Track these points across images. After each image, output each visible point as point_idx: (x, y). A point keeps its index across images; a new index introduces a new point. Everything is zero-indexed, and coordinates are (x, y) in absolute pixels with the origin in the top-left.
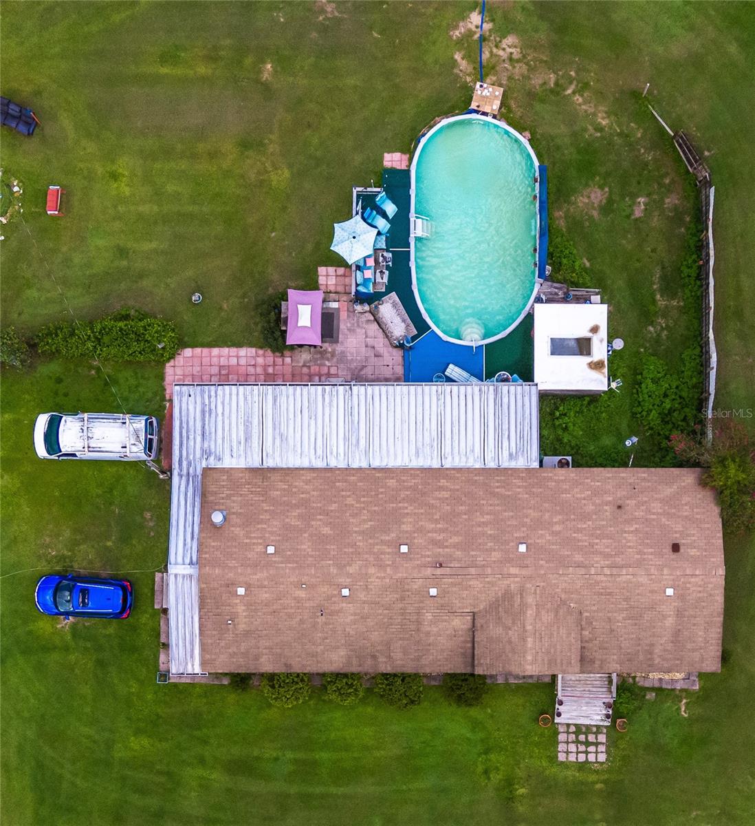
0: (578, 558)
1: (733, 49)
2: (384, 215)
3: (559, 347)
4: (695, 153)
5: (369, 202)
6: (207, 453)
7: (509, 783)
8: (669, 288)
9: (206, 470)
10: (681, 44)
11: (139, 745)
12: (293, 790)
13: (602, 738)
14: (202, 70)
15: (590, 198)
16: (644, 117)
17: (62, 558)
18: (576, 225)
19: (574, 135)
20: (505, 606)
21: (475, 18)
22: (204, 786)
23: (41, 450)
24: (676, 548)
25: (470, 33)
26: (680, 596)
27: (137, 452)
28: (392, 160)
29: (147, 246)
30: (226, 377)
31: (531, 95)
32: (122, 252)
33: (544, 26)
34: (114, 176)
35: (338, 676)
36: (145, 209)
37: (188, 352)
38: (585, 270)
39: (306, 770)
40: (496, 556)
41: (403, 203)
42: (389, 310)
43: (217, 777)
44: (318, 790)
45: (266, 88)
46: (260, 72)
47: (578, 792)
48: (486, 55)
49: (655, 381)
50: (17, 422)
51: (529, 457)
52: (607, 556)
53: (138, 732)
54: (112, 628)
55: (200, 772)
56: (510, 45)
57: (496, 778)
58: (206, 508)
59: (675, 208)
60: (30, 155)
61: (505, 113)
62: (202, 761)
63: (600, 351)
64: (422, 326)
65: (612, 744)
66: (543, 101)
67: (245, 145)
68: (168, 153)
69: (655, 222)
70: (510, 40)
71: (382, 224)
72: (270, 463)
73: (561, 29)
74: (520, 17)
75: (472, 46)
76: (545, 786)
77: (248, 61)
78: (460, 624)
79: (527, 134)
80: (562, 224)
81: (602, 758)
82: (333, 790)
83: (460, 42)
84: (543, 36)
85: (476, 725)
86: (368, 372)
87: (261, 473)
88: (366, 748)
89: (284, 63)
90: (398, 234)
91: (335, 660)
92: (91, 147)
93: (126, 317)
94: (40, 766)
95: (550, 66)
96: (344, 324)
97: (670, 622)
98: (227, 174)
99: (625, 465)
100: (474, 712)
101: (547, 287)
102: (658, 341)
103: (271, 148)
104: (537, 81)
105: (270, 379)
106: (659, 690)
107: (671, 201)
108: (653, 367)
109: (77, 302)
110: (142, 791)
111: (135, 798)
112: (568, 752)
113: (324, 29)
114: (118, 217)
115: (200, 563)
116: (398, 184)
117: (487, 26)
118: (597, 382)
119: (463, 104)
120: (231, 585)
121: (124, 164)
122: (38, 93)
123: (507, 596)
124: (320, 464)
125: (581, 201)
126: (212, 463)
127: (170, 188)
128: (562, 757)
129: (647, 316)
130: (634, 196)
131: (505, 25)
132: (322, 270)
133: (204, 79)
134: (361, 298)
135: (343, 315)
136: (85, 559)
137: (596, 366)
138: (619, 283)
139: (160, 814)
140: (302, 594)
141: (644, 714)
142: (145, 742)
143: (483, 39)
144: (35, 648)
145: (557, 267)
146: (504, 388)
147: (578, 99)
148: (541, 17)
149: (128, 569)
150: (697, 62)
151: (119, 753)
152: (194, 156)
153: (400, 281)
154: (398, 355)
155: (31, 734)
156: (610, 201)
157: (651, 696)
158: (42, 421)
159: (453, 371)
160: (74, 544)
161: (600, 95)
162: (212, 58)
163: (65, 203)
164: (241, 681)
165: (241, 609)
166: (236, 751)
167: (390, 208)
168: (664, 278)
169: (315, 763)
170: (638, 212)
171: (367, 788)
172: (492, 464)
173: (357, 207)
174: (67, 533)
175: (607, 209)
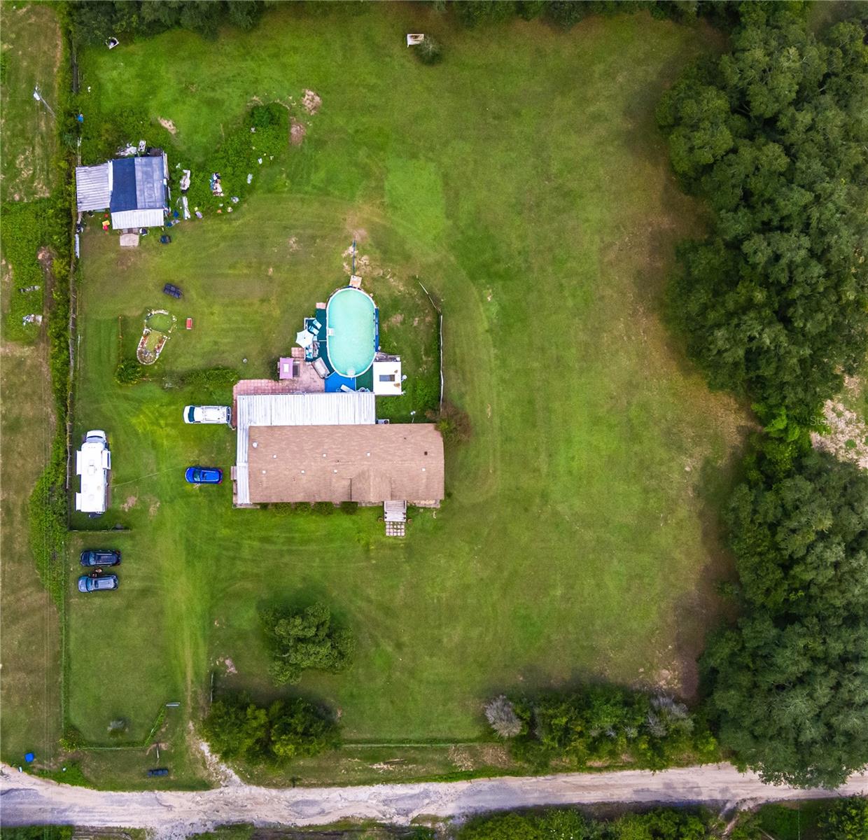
0: (390, 457)
1: (452, 258)
2: (316, 328)
3: (383, 378)
4: (437, 301)
5: (310, 323)
6: (250, 421)
7: (368, 544)
8: (427, 354)
9: (250, 427)
10: (432, 258)
11: (224, 532)
12: (285, 548)
13: (403, 527)
14: (245, 271)
15: (397, 319)
16: (418, 287)
17: (195, 461)
18: (391, 329)
19: (390, 295)
20: (362, 475)
21: (351, 249)
22: (251, 547)
23: (187, 420)
24: (426, 453)
25: (349, 255)
26: (428, 471)
27: (224, 420)
28: (320, 305)
29: (226, 341)
30: (257, 392)
31: (374, 279)
32: (216, 343)
33: (378, 251)
34: (212, 314)
35: (301, 503)
36: (224, 326)
37: (242, 381)
38: (395, 347)
39: (290, 541)
40: (359, 457)
41: (324, 323)
42: (319, 364)
43: (256, 544)
44: (294, 548)
45: (270, 279)
46: (268, 272)
47: (393, 547)
48: (355, 264)
49: (422, 390)
50: (177, 409)
51: (371, 420)
52: (400, 457)
53: (226, 527)
54: (215, 487)
55: (249, 542)
56: (365, 259)
57: (363, 542)
58: (251, 440)
59: (430, 322)
60: (179, 306)
61: (364, 287)
62: (250, 538)
63: (398, 379)
64: (331, 370)
65: (407, 529)
66: (377, 281)
67: (262, 301)
68: (233, 304)
69: (422, 327)
70: (365, 257)
71: (316, 332)
72: (274, 424)
73: (385, 252)
74: (369, 248)
75: (351, 260)
76: (381, 545)
77: (263, 267)
78: (347, 483)
79: (372, 295)
80: (386, 329)
81: (403, 534)
82: (301, 548)
83: (345, 259)
84: (378, 255)
85: (354, 522)
86: (311, 388)
87: (271, 428)
88: (313, 532)
89: (277, 268)
90: (322, 335)
91: (300, 498)
92: (203, 302)
93: (218, 369)
94: (188, 540)
95: (381, 267)
96: (302, 369)
97: (424, 481)
98: (256, 312)
99: (410, 422)
100: (354, 517)
101: (380, 355)
102: (423, 374)
103: (273, 302)
104: (375, 273)
105: (274, 392)
106: (424, 508)
107: (428, 319)
108: (421, 384)
109: (199, 363)
110: (227, 549)
111: (224, 552)
112: (390, 532)
113: (293, 254)
114: (213, 329)
115: (248, 462)
116: (321, 315)
117: (356, 252)
118: (398, 391)
119: (346, 284)
120: (260, 470)
121: (216, 309)
122: (182, 281)
123: (363, 473)
124: (294, 424)
125: (393, 320)
126: (253, 424)
127: (234, 318)
128: (387, 534)
129: (419, 364)
130: (413, 317)
131: (363, 252)
132: (293, 349)
133: (246, 275)
134: (307, 360)
135: (301, 366)
136: (204, 461)
137: (398, 385)
138: (408, 351)
139: (234, 558)
140: (287, 473)
141: (419, 517)
142: (228, 530)
143: (354, 257)
144: (186, 496)
145: (383, 347)
146: (362, 394)
147: (392, 280)
148: (377, 248)
149: (220, 465)
150: (438, 264)
151: (218, 535)
152: (243, 305)
153: (323, 352)
154: (323, 381)
155: (184, 529)
156: (404, 319)
157: (422, 510)
158: (187, 409)
159: (344, 387)
160: (199, 456)
161: (400, 279)
162: (249, 266)
163: (194, 326)
164: (264, 506)
165: (264, 478)
166: (263, 533)
167: (319, 325)
168: (425, 349)
169: (293, 538)
170: (415, 324)
171: (313, 547)
172: (357, 423)
173: (306, 325)
174: (197, 452)
175: (403, 323)
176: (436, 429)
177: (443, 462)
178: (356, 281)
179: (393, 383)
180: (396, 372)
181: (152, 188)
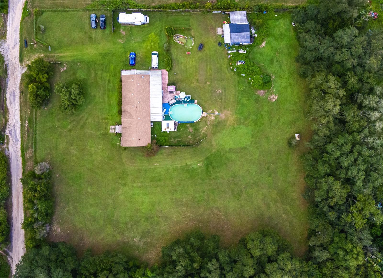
0: (138, 126)
1: (214, 151)
3: (168, 124)
4: (198, 145)
5: (189, 97)
6: (152, 75)
7: (107, 119)
8: (178, 141)
9: (150, 75)
10: (214, 143)
11: (112, 67)
12: (106, 89)
13: (114, 132)
14: (208, 74)
15: (191, 130)
16: (203, 137)
17: (138, 56)
18: (187, 127)
19: (200, 127)
20: (131, 116)
21: (217, 113)
22: (106, 76)
23: (153, 52)
24: (139, 140)
25: (215, 112)
26: (133, 141)
27: (152, 66)
28: (196, 101)
29: (182, 67)
30: (163, 78)
31: (206, 121)
32: (182, 63)
33: (216, 123)
34: (192, 62)
35: (122, 94)
36: (188, 66)
37: (167, 73)
38: (180, 129)
39: (109, 90)
40: (138, 115)
41: (189, 102)
42: (174, 101)
43: (108, 78)
44: (106, 92)
45: (206, 83)
46: (209, 82)
47: (106, 129)
49: (164, 139)
50: (157, 49)
51: (152, 120)
52: (138, 130)
53: (114, 67)
54: (128, 63)
55: (108, 76)
56: (213, 118)
57: (108, 117)
58: (145, 75)
59: (190, 142)
60: (196, 49)
61: (203, 118)
62: (110, 76)
63: (167, 130)
64: (171, 105)
65: (113, 133)
66: (205, 123)
67: (197, 80)
68: (196, 69)
69: (188, 139)
70: (214, 118)
71: (186, 100)
72: (151, 84)
73: (216, 126)
74: (218, 119)
75: (213, 113)
76: (107, 124)
77: (210, 80)
78: (129, 110)
79: (200, 120)
81: (111, 132)
82: (106, 94)
83: (214, 111)
84: (215, 123)
85: (115, 114)
86: (165, 98)
87: (149, 83)
88: (112, 99)
89: (210, 85)
90: (185, 102)
91: (124, 93)
92: (197, 58)
93: (172, 64)
94: (109, 53)
95: (210, 124)
96: (172, 94)
97: (129, 139)
98: (193, 78)
99: (151, 134)
100: (117, 114)
101: (177, 123)
102: (170, 140)
103: (197, 84)
104: (208, 122)
105: (163, 84)
106: (120, 140)
107: (191, 142)
108: (166, 138)
109: (174, 57)
110: (106, 68)
111: (105, 66)
112: (112, 127)
113: (215, 91)
114: (187, 62)
115: (137, 75)
116: (192, 101)
117: (216, 115)
118: (163, 130)
119: (204, 111)
120: (133, 79)
121: (194, 63)
122: (204, 50)
123: (132, 117)
124: (151, 91)
125: (191, 128)
126: (151, 76)
127: (191, 70)
129: (174, 138)
130: (191, 136)
131: (216, 117)
132: (180, 91)
133: (207, 74)
134: (175, 96)
135: (173, 94)
136: (138, 59)
137: (165, 130)
138: (179, 134)
139: (102, 70)
140: (133, 88)
141: (117, 138)
142: (113, 68)
144: (125, 52)
145: (180, 125)
146: (162, 116)
147: (206, 128)
148: (218, 122)
149: (136, 65)
150: (212, 145)
151: (111, 64)
152: (196, 73)
153: (178, 102)
154: (167, 102)
155: (114, 52)
156: (191, 133)
157: (120, 139)
158: (157, 53)
159: (165, 110)
160: (140, 57)
161: (206, 131)
162: (210, 75)
163: (188, 55)
164: (121, 81)
165: (130, 80)
166: (111, 80)
167: (188, 101)
170: (189, 137)
171: (106, 99)
172: (151, 115)
173: (188, 96)
174: (142, 56)
175: (190, 132)
176: (149, 144)
177: (136, 146)
178: (205, 114)
179: (166, 128)
180: (170, 129)
181: (238, 38)
